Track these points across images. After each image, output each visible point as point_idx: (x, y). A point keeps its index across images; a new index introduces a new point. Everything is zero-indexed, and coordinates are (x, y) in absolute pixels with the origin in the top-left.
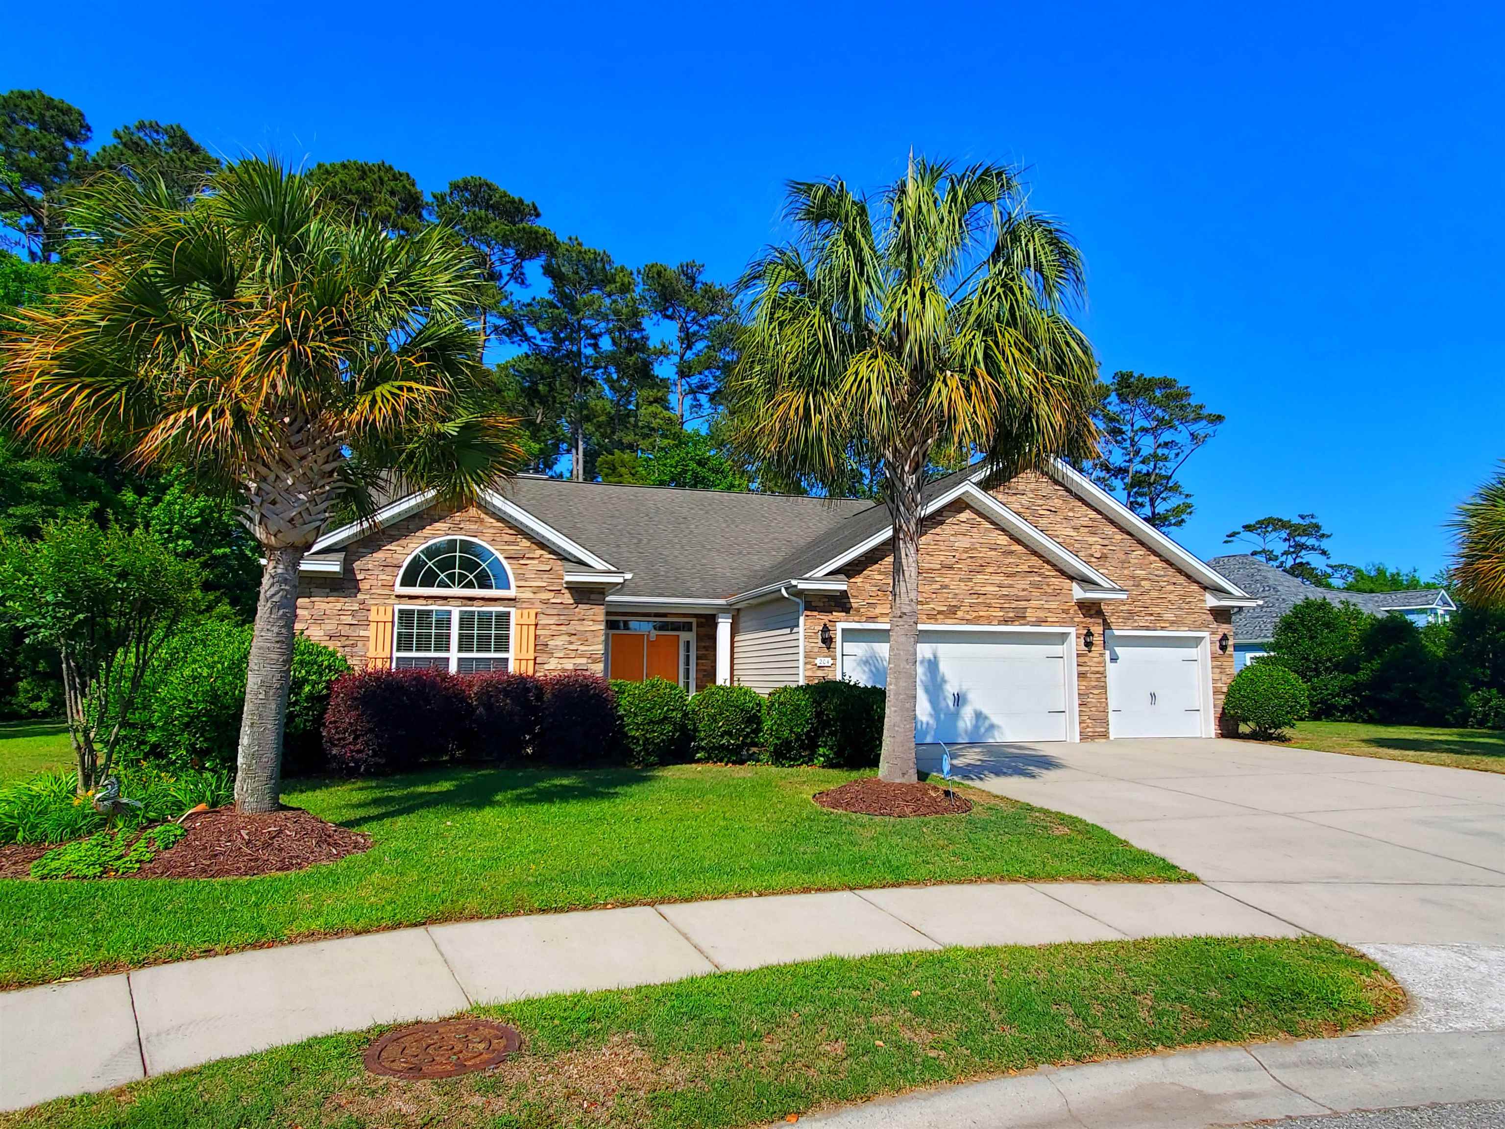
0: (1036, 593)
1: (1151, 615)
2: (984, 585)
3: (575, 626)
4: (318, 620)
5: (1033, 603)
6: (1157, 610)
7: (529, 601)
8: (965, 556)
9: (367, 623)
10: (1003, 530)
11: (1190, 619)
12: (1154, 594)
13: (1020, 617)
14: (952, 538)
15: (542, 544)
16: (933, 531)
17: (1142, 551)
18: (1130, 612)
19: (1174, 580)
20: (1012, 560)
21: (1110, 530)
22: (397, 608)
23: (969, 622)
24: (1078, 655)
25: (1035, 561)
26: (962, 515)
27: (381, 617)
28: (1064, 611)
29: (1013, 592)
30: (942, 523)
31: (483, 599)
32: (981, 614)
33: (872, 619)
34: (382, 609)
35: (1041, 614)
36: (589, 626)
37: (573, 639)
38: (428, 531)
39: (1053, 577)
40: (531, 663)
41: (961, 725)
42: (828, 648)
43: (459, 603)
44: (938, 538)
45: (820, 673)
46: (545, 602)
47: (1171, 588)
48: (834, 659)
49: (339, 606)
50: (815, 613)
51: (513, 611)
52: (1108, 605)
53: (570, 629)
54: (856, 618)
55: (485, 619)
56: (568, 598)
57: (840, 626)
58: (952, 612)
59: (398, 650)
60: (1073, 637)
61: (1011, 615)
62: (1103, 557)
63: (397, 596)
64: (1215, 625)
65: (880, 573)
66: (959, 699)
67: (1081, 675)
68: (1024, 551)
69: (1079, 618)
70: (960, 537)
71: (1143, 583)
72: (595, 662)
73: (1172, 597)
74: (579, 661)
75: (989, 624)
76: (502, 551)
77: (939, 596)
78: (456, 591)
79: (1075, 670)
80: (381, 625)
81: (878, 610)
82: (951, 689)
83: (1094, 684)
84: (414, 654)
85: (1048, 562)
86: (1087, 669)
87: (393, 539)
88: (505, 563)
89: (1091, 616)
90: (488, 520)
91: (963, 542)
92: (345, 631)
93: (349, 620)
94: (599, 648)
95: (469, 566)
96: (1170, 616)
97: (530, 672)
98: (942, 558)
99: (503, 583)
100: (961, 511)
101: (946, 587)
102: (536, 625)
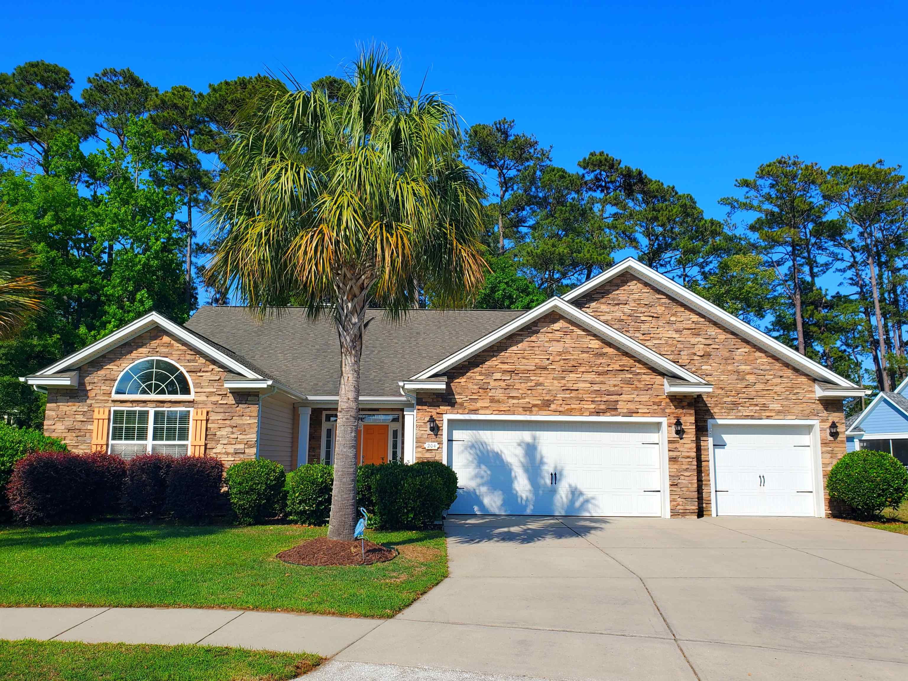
0: (627, 388)
1: (756, 405)
2: (576, 382)
3: (237, 421)
4: (61, 418)
5: (624, 397)
6: (761, 401)
7: (204, 403)
8: (558, 358)
9: (90, 421)
10: (595, 335)
11: (797, 409)
12: (759, 386)
13: (612, 409)
14: (547, 344)
15: (214, 362)
16: (529, 339)
17: (747, 349)
18: (735, 404)
19: (781, 373)
20: (603, 361)
21: (713, 331)
22: (113, 409)
23: (561, 413)
24: (670, 442)
25: (626, 361)
26: (555, 325)
27: (101, 416)
28: (654, 403)
29: (604, 387)
30: (537, 332)
31: (170, 402)
32: (573, 406)
33: (475, 411)
34: (102, 410)
35: (632, 406)
36: (247, 420)
37: (235, 430)
38: (134, 354)
39: (644, 374)
40: (203, 448)
41: (557, 498)
42: (436, 435)
43: (154, 405)
44: (533, 344)
45: (428, 455)
46: (215, 403)
47: (779, 380)
48: (440, 443)
49: (75, 408)
50: (426, 407)
51: (191, 409)
52: (712, 397)
53: (233, 423)
54: (460, 411)
55: (172, 418)
56: (231, 400)
57: (446, 417)
58: (546, 405)
59: (113, 439)
60: (665, 426)
61: (603, 407)
62: (706, 355)
63: (114, 401)
64: (825, 414)
65: (481, 374)
66: (555, 477)
67: (673, 460)
68: (615, 352)
69: (671, 409)
70: (554, 343)
71: (747, 377)
72: (250, 447)
73: (778, 389)
74: (238, 446)
75: (581, 415)
76: (185, 367)
77: (534, 392)
78: (153, 396)
79: (666, 455)
80: (101, 421)
81: (479, 404)
82: (548, 469)
83: (684, 467)
84: (123, 442)
85: (639, 361)
86: (678, 454)
87: (112, 361)
88: (187, 375)
89: (683, 408)
90: (176, 345)
91: (557, 347)
92: (78, 425)
93: (80, 418)
94: (253, 437)
95: (162, 378)
96: (776, 406)
97: (202, 455)
98: (537, 361)
99: (186, 390)
100: (554, 321)
101: (541, 384)
102: (207, 420)
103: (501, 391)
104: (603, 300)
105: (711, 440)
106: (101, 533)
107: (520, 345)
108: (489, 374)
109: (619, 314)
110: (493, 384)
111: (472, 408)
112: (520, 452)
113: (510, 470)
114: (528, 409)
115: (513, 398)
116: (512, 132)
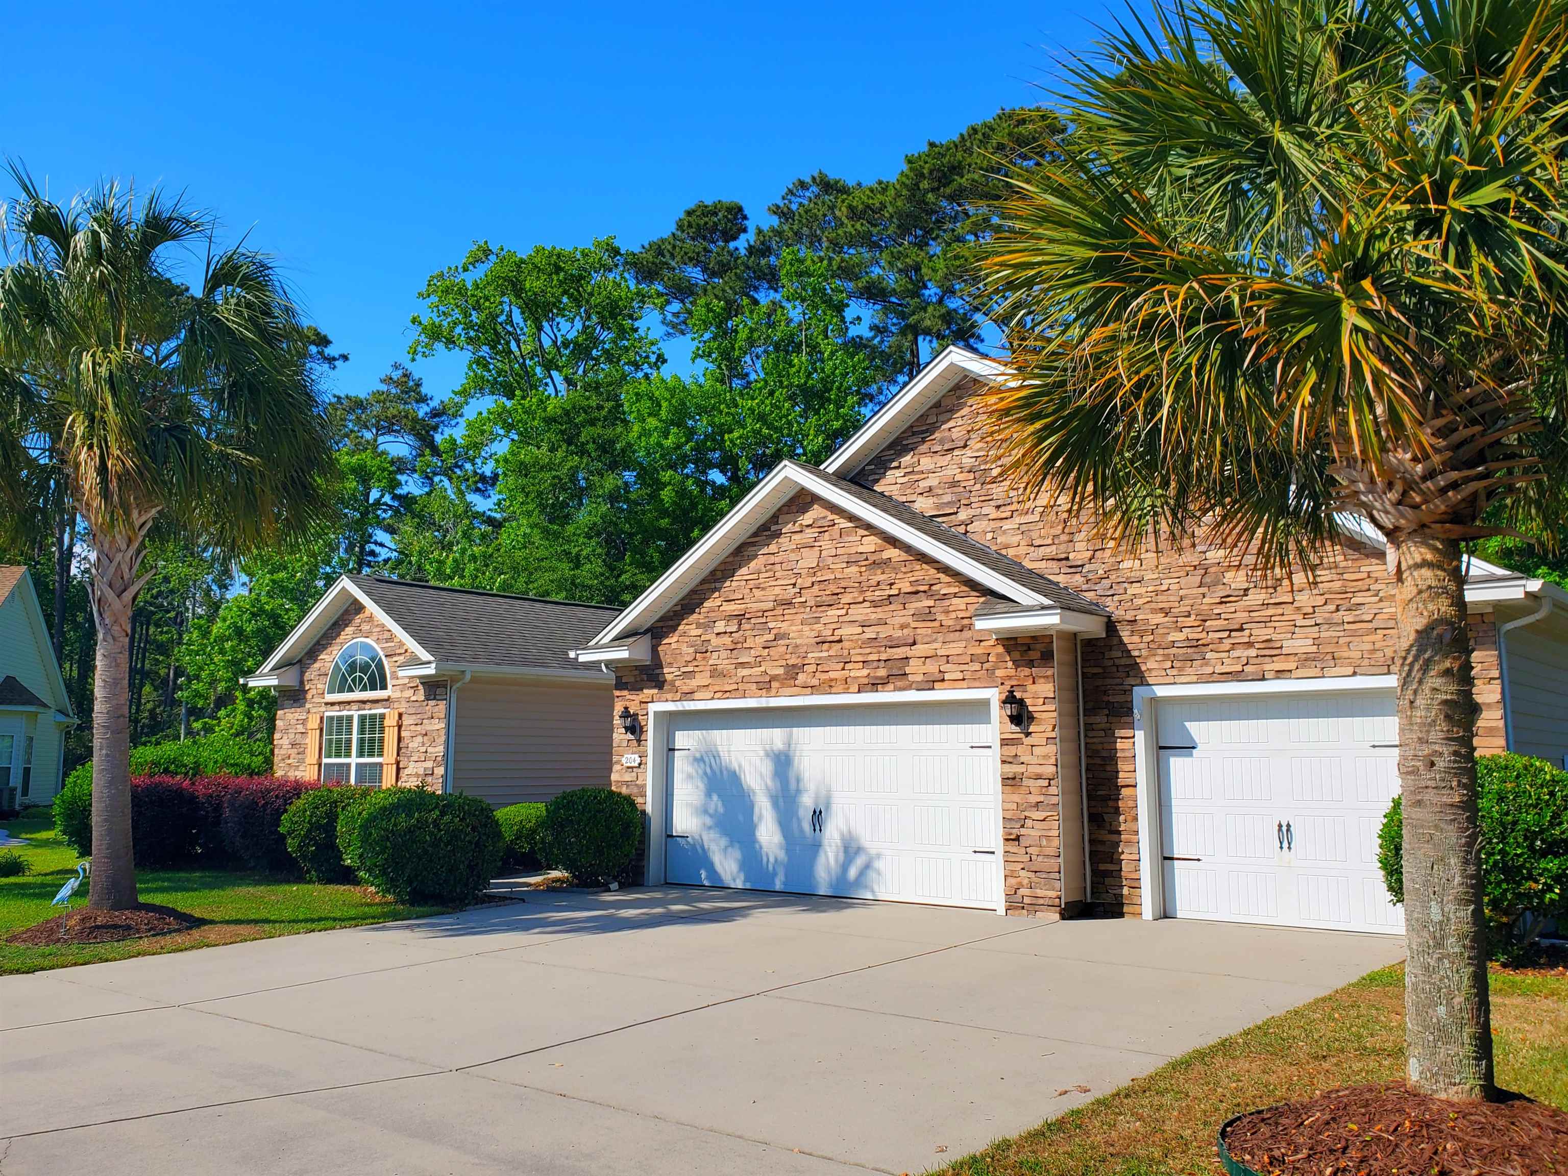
0: (924, 630)
2: (838, 625)
3: (427, 725)
4: (286, 730)
5: (920, 649)
6: (1261, 633)
7: (397, 700)
8: (810, 581)
9: (306, 731)
13: (899, 675)
14: (793, 556)
16: (765, 550)
18: (1196, 645)
20: (882, 577)
22: (325, 715)
23: (816, 690)
24: (1005, 742)
25: (925, 572)
26: (807, 515)
27: (315, 725)
28: (974, 658)
29: (884, 632)
30: (778, 534)
31: (371, 701)
32: (832, 675)
33: (688, 695)
34: (316, 716)
35: (932, 667)
36: (436, 725)
37: (425, 739)
38: (342, 636)
39: (955, 595)
40: (395, 770)
41: (821, 862)
42: (639, 741)
43: (358, 707)
44: (772, 559)
45: (628, 778)
46: (407, 701)
48: (644, 756)
49: (297, 716)
50: (625, 693)
51: (387, 711)
52: (1142, 633)
53: (424, 728)
54: (669, 696)
55: (371, 724)
56: (421, 695)
57: (652, 709)
58: (791, 675)
59: (326, 756)
60: (996, 708)
61: (882, 673)
63: (326, 704)
65: (698, 625)
66: (818, 819)
67: (1010, 782)
68: (904, 556)
69: (1007, 669)
70: (805, 552)
71: (1227, 576)
72: (438, 765)
74: (427, 765)
75: (846, 691)
76: (383, 649)
77: (773, 652)
78: (357, 695)
79: (999, 771)
80: (315, 732)
81: (694, 683)
82: (807, 801)
83: (1033, 799)
84: (334, 760)
86: (1020, 769)
87: (323, 647)
88: (385, 664)
89: (1031, 664)
91: (809, 559)
92: (298, 739)
93: (301, 728)
94: (440, 750)
95: (364, 668)
97: (395, 784)
98: (777, 590)
99: (384, 683)
100: (804, 510)
101: (785, 636)
102: (400, 727)
103: (724, 654)
104: (923, 448)
105: (1140, 736)
107: (753, 564)
108: (709, 625)
109: (952, 471)
110: (715, 641)
111: (686, 689)
112: (767, 768)
113: (752, 806)
114: (766, 685)
115: (742, 665)
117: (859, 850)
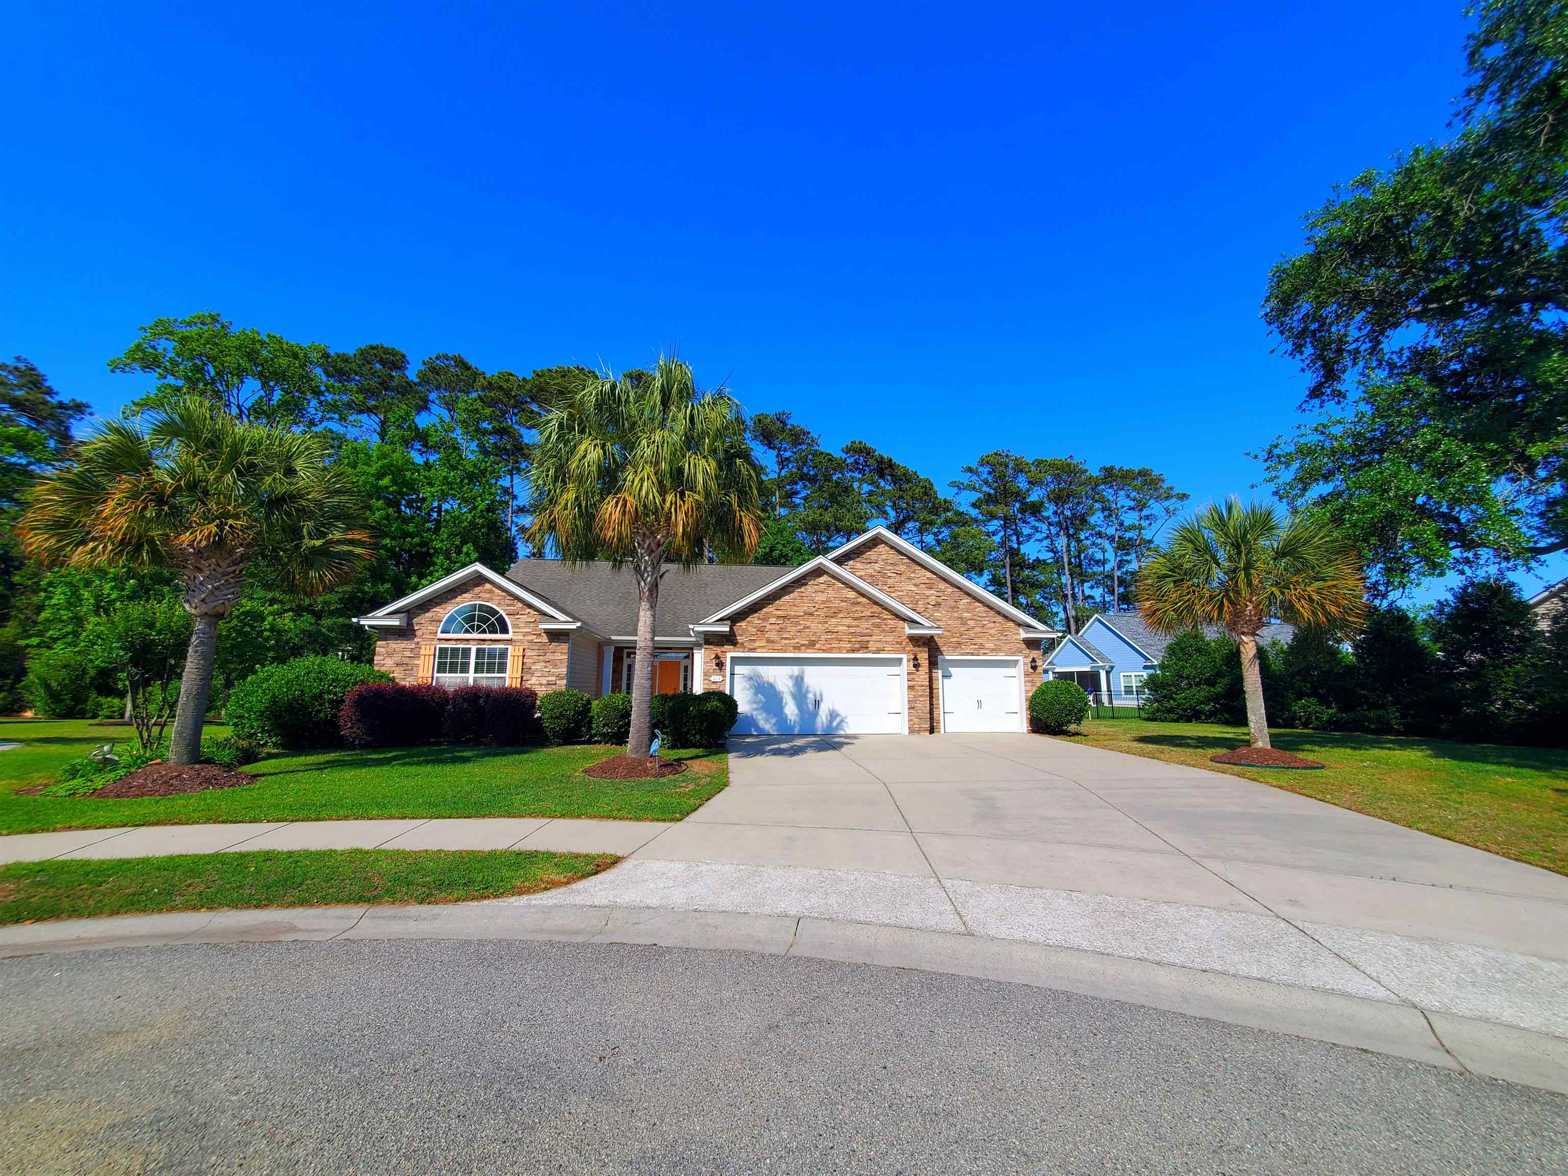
0: (876, 631)
1: (975, 644)
2: (837, 625)
3: (549, 656)
4: (390, 655)
5: (874, 638)
6: (979, 641)
7: (520, 641)
8: (822, 606)
9: (417, 656)
10: (852, 588)
11: (1006, 648)
12: (978, 630)
13: (864, 647)
14: (813, 594)
15: (530, 606)
16: (799, 590)
17: (968, 600)
18: (959, 643)
19: (994, 620)
20: (858, 609)
21: (943, 586)
22: (438, 647)
23: (824, 651)
24: (908, 674)
25: (876, 609)
26: (820, 579)
27: (427, 652)
28: (897, 643)
29: (858, 630)
30: (806, 584)
31: (490, 640)
32: (834, 645)
33: (753, 650)
34: (428, 647)
35: (879, 645)
36: (558, 656)
37: (548, 664)
38: (459, 599)
39: (889, 619)
40: (519, 680)
41: (819, 720)
42: (721, 670)
43: (476, 642)
44: (802, 594)
45: (714, 687)
46: (531, 642)
47: (992, 625)
48: (724, 676)
49: (403, 646)
50: (712, 647)
51: (510, 647)
52: (941, 638)
53: (546, 658)
54: (741, 650)
55: (492, 654)
56: (545, 639)
57: (729, 655)
58: (812, 644)
59: (438, 672)
60: (905, 661)
61: (857, 646)
62: (938, 605)
63: (439, 639)
64: (1027, 651)
65: (759, 619)
66: (817, 703)
67: (911, 688)
68: (868, 601)
69: (910, 647)
70: (820, 594)
71: (969, 622)
72: (561, 679)
73: (991, 631)
74: (550, 678)
75: (840, 652)
76: (504, 610)
77: (802, 634)
78: (475, 635)
79: (906, 684)
80: (427, 657)
81: (757, 644)
82: (811, 696)
83: (920, 694)
84: (447, 675)
85: (886, 609)
86: (915, 683)
87: (438, 604)
88: (506, 618)
89: (919, 646)
90: (497, 591)
91: (821, 597)
92: (406, 661)
93: (409, 654)
94: (564, 670)
95: (484, 620)
96: (990, 645)
97: (519, 686)
98: (805, 608)
99: (505, 630)
100: (820, 576)
101: (808, 627)
102: (524, 656)
103: (776, 633)
104: (858, 559)
105: (940, 672)
106: (425, 755)
107: (791, 595)
108: (765, 619)
109: (871, 571)
110: (769, 627)
111: (751, 647)
112: (790, 683)
113: (781, 699)
114: (797, 648)
115: (785, 638)
116: (789, 422)
117: (838, 715)
